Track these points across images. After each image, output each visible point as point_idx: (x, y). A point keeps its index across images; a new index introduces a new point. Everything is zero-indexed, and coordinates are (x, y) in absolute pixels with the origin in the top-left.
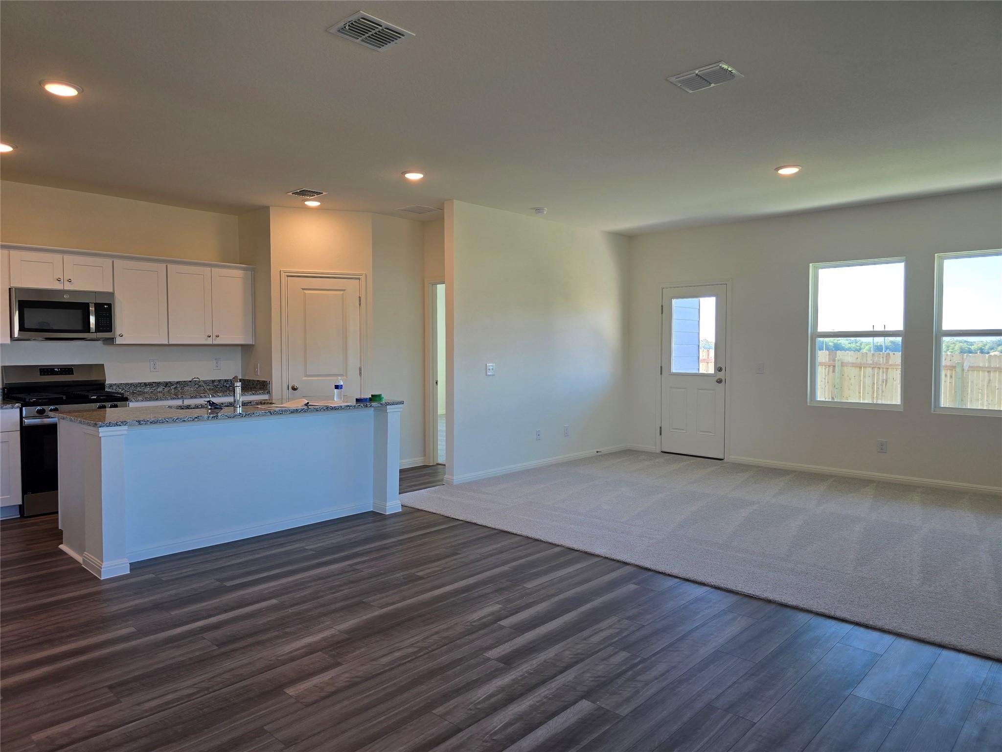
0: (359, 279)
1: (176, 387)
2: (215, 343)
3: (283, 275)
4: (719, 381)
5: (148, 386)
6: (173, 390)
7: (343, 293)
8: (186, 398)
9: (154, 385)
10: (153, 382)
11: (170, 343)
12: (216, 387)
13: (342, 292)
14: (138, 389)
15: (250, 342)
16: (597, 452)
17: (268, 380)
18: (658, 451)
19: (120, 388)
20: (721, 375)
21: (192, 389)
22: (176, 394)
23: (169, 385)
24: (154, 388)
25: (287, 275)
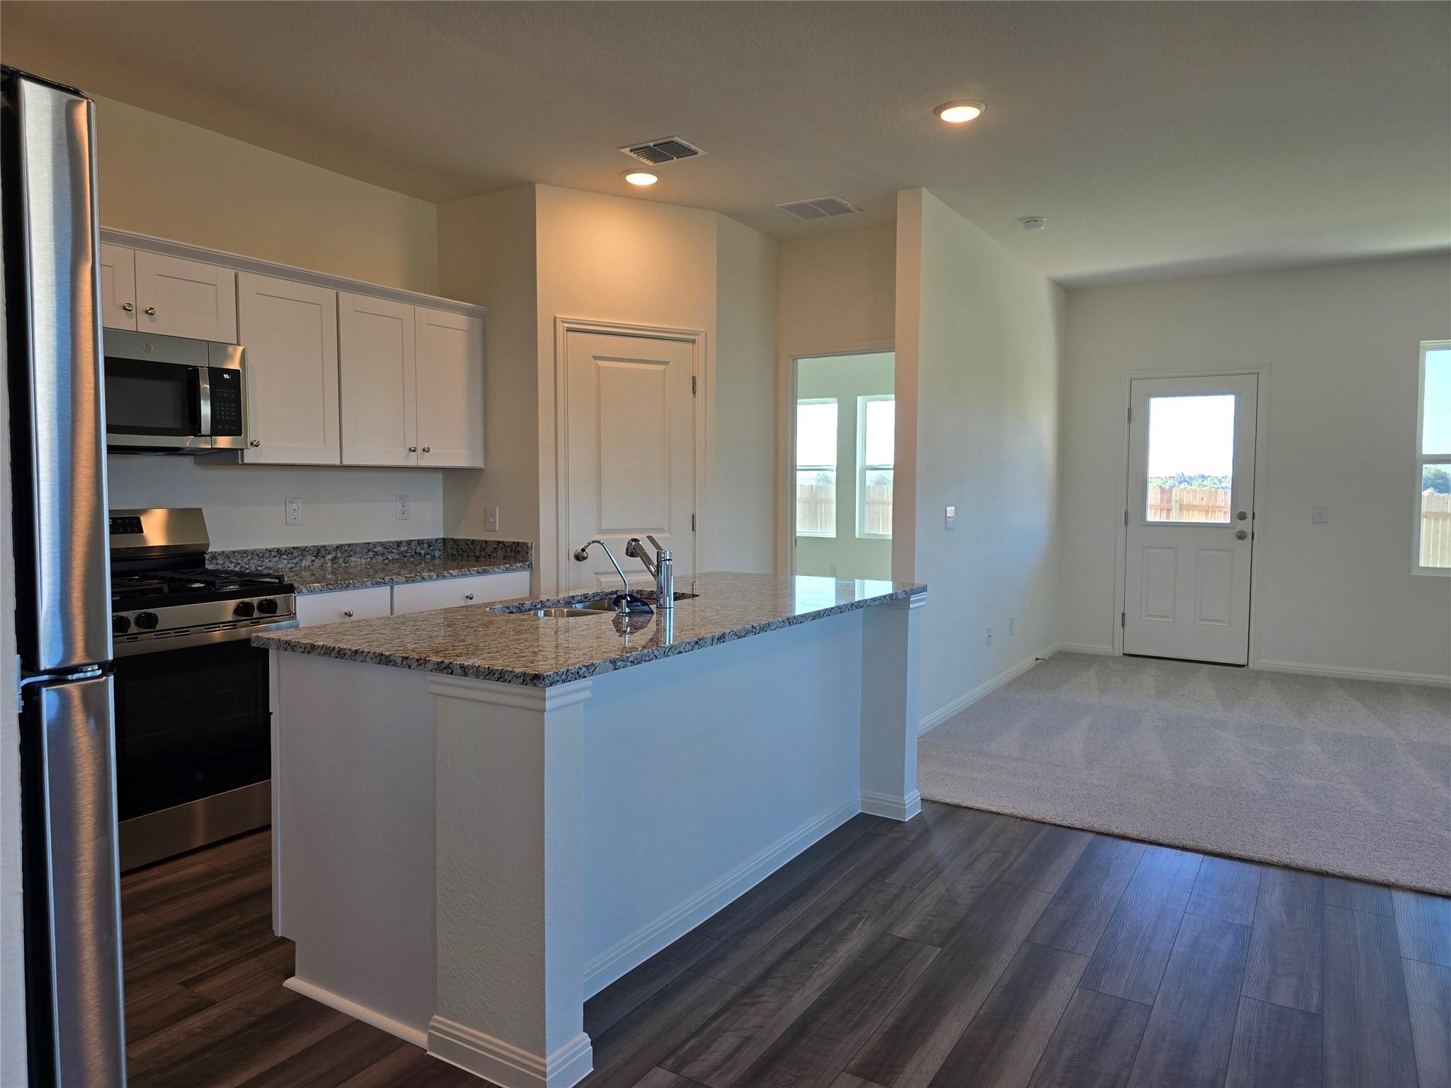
0: (693, 342)
1: (335, 558)
2: (422, 463)
3: (561, 327)
4: (1241, 536)
5: (285, 557)
6: (329, 564)
7: (665, 369)
8: (398, 583)
9: (295, 554)
10: (293, 548)
11: (345, 463)
12: (403, 554)
13: (664, 367)
14: (266, 562)
15: (478, 463)
16: (1037, 659)
17: (529, 541)
18: (1118, 653)
19: (231, 562)
20: (1245, 526)
21: (363, 561)
23: (323, 552)
24: (295, 561)
25: (567, 328)
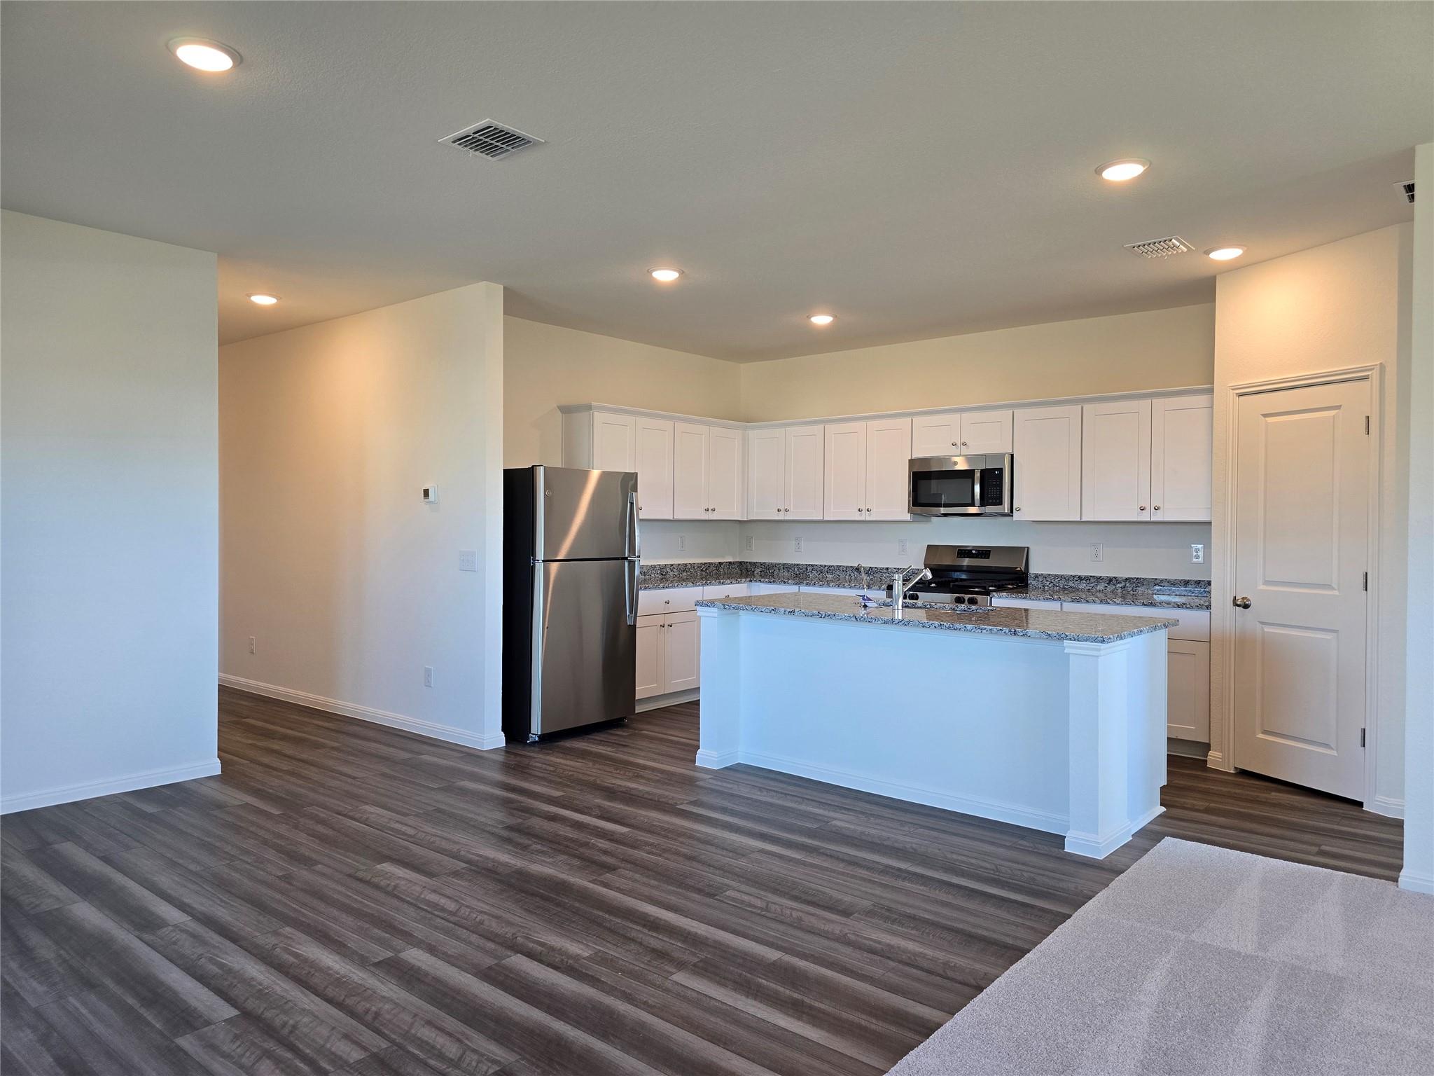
0: (1364, 378)
1: (1124, 587)
2: (1154, 519)
3: (1231, 395)
5: (1084, 581)
6: (1120, 590)
7: (1337, 414)
9: (1092, 580)
10: (1091, 576)
11: (1084, 519)
13: (1335, 412)
14: (1071, 584)
19: (1047, 581)
22: (1124, 597)
23: (1114, 582)
24: (1092, 585)
25: (1237, 394)
